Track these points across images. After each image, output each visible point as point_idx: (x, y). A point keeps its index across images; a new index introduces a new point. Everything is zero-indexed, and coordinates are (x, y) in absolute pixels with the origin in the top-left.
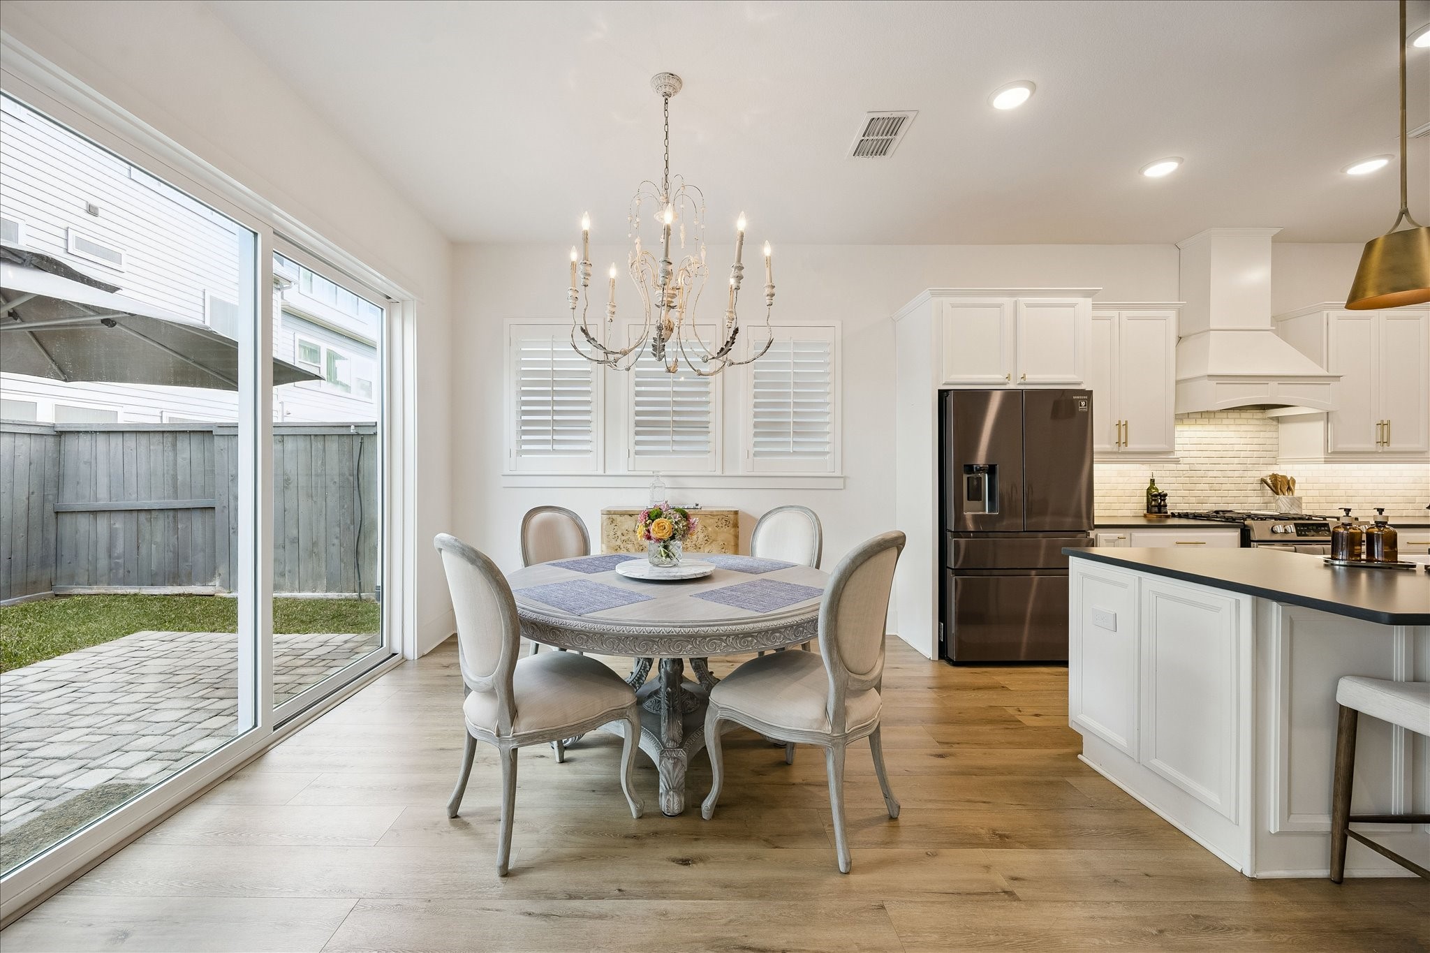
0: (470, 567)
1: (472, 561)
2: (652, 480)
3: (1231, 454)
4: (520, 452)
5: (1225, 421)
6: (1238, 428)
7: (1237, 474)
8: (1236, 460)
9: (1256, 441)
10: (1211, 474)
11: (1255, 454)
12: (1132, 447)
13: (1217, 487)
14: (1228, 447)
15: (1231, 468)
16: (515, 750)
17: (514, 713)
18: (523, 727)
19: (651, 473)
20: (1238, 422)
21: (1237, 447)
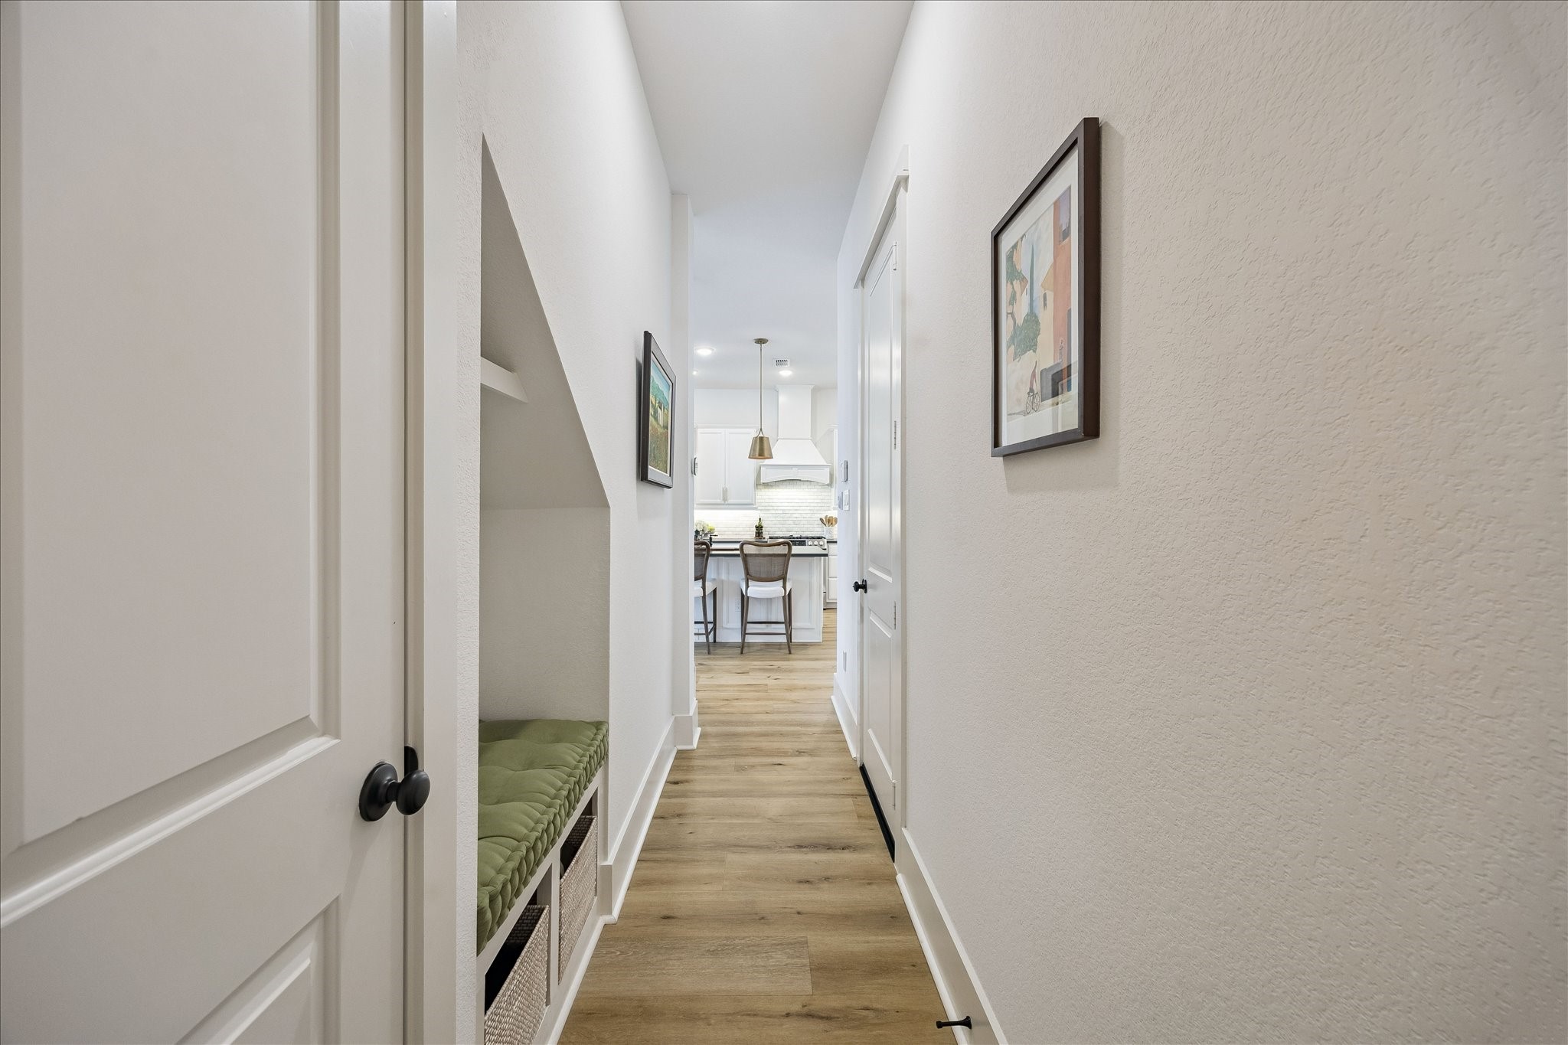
3: (805, 504)
5: (802, 487)
6: (809, 490)
7: (809, 515)
8: (808, 508)
9: (819, 497)
10: (794, 515)
11: (819, 505)
12: (730, 501)
13: (796, 522)
14: (804, 501)
15: (805, 512)
20: (809, 487)
21: (809, 501)
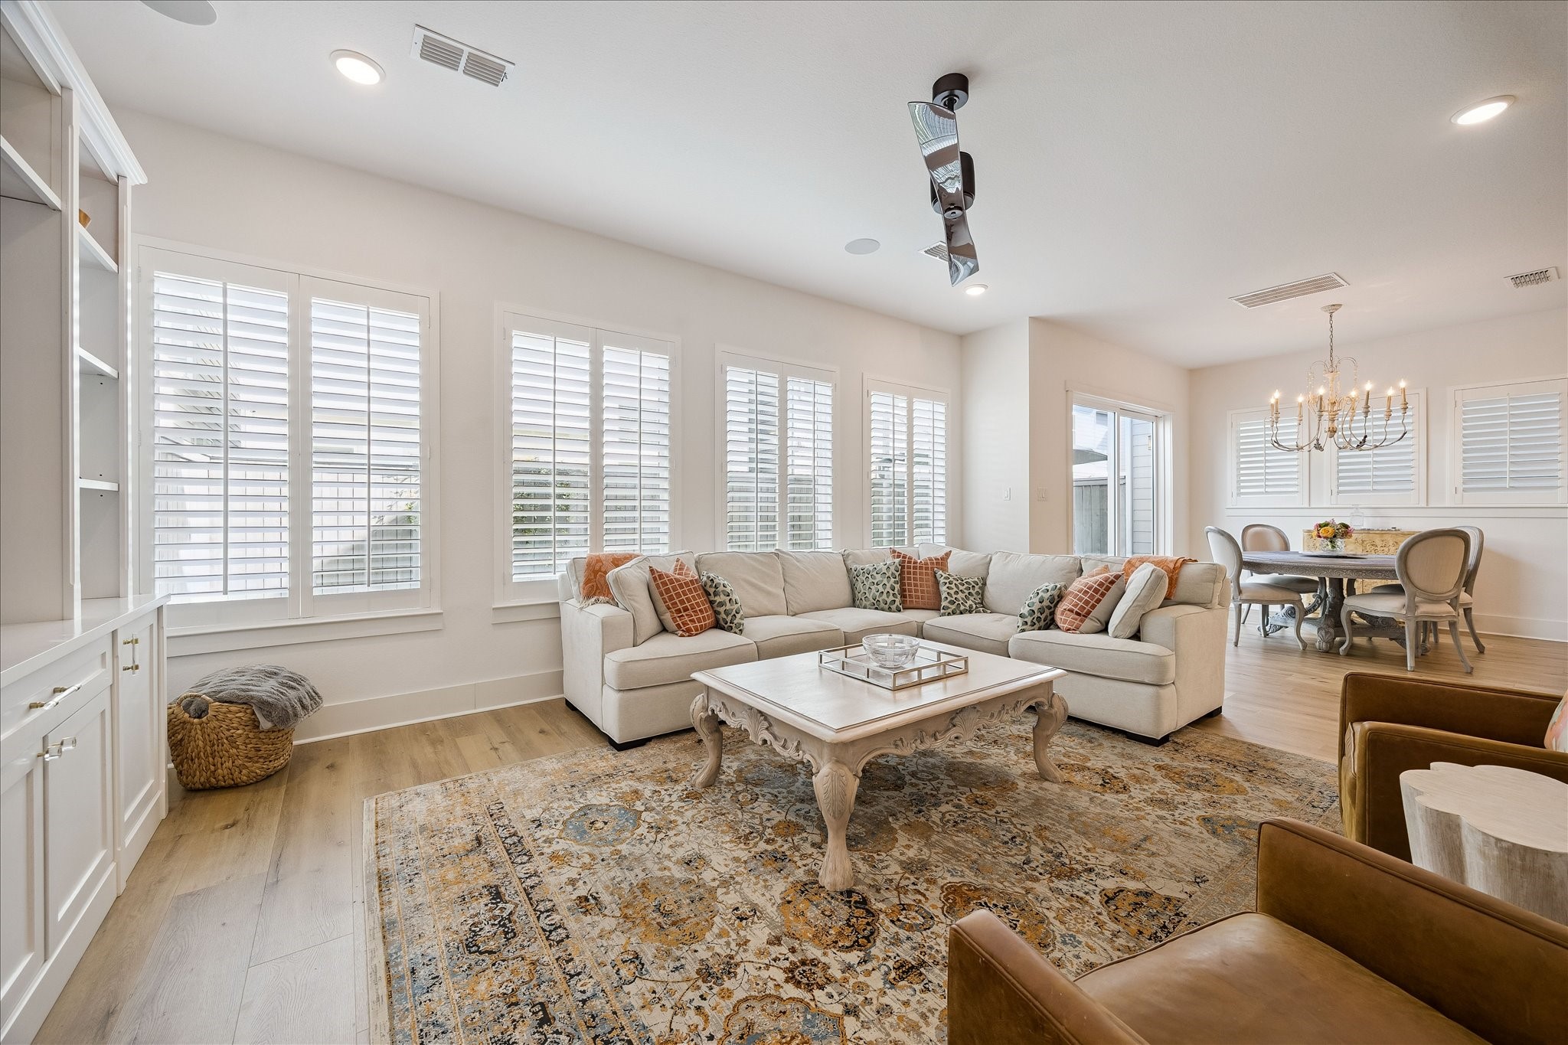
0: (1221, 537)
1: (1222, 535)
2: (1353, 511)
4: (1239, 494)
16: (1241, 605)
17: (1240, 592)
18: (1244, 596)
19: (1351, 506)
